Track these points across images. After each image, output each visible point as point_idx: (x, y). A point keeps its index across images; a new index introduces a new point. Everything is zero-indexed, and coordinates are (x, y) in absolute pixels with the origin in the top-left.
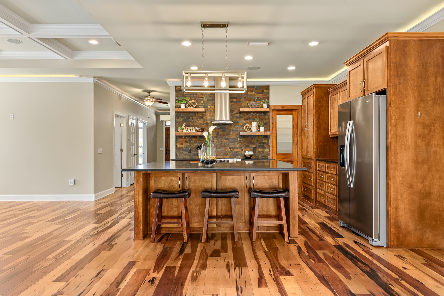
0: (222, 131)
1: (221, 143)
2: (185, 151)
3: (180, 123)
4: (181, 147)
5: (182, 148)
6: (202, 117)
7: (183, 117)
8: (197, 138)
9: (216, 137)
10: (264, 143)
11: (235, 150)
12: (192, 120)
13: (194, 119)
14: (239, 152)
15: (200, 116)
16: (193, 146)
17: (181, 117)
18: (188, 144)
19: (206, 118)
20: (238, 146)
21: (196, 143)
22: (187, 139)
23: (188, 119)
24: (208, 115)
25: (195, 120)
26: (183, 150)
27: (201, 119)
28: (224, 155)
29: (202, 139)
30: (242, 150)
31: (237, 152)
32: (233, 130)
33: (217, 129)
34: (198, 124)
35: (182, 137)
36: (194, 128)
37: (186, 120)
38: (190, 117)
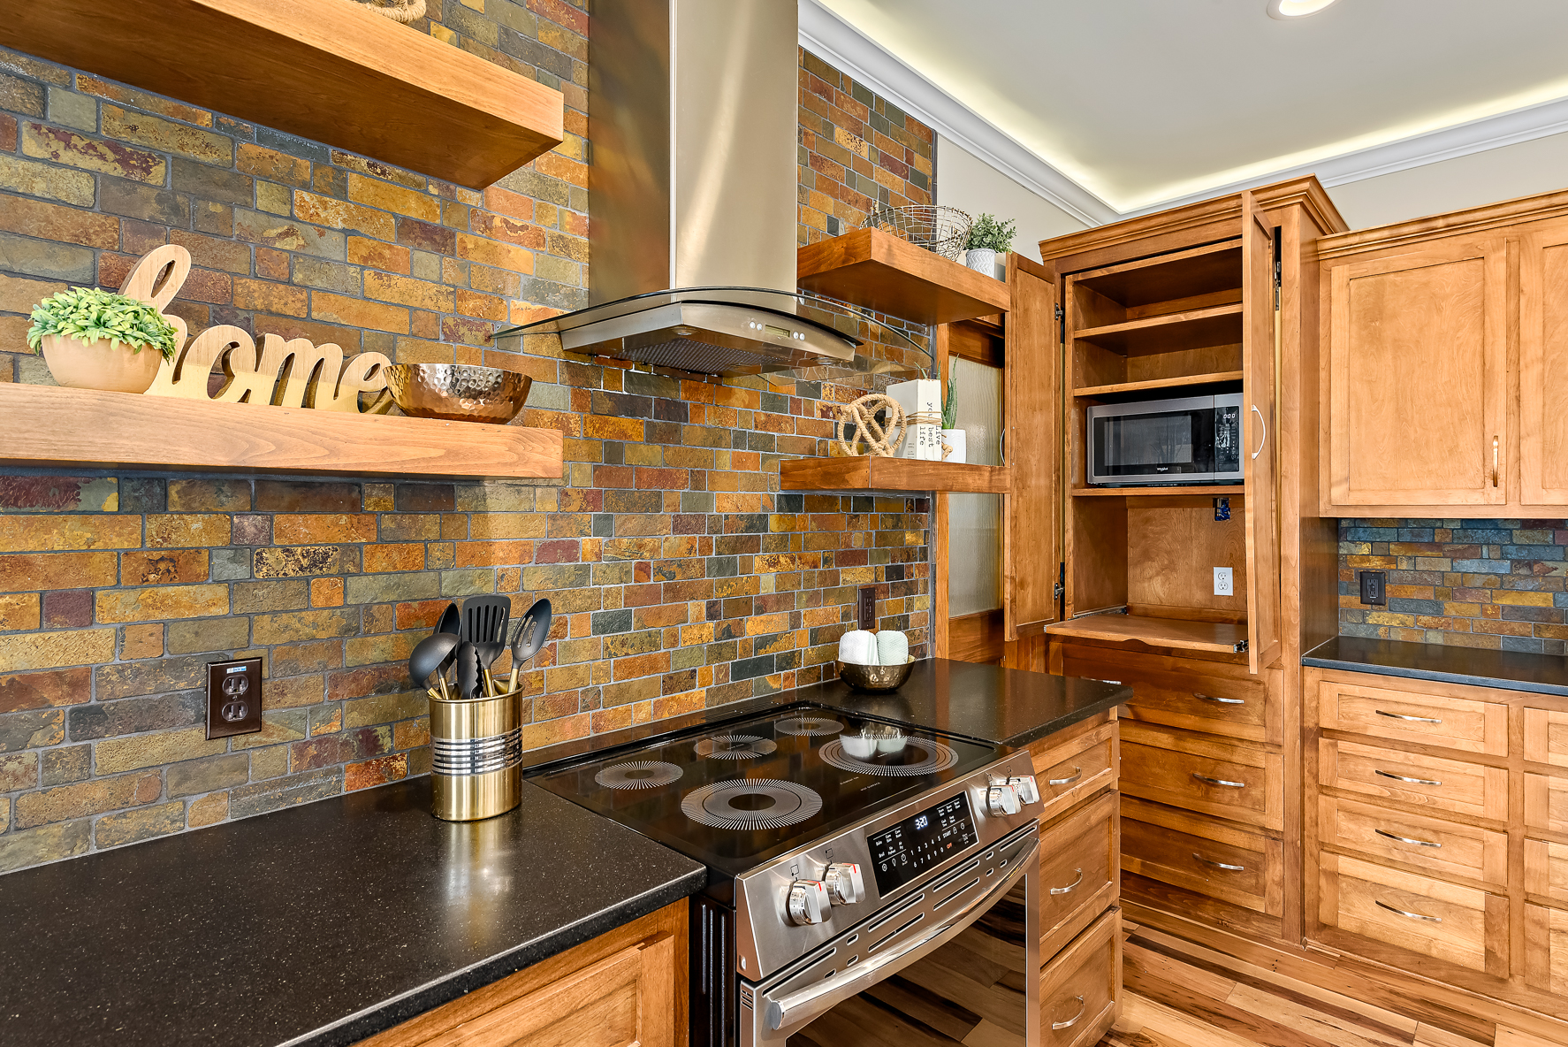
0: (653, 436)
1: (643, 569)
2: (145, 717)
3: (32, 227)
4: (57, 676)
5: (74, 681)
6: (437, 238)
7: (115, 146)
8: (355, 508)
9: (592, 500)
10: (909, 554)
11: (754, 627)
12: (291, 244)
13: (323, 230)
14: (774, 638)
15: (414, 208)
16: (303, 625)
17: (64, 135)
18: (207, 600)
19: (491, 253)
20: (768, 583)
21: (344, 575)
22: (194, 530)
23: (218, 208)
24: (513, 228)
25: (331, 246)
26: (87, 721)
27: (427, 260)
28: (671, 684)
29: (430, 524)
30: (795, 621)
31: (763, 642)
32: (740, 439)
33: (608, 405)
34: (376, 309)
35: (71, 491)
36: (332, 353)
37: (176, 210)
38: (238, 184)
